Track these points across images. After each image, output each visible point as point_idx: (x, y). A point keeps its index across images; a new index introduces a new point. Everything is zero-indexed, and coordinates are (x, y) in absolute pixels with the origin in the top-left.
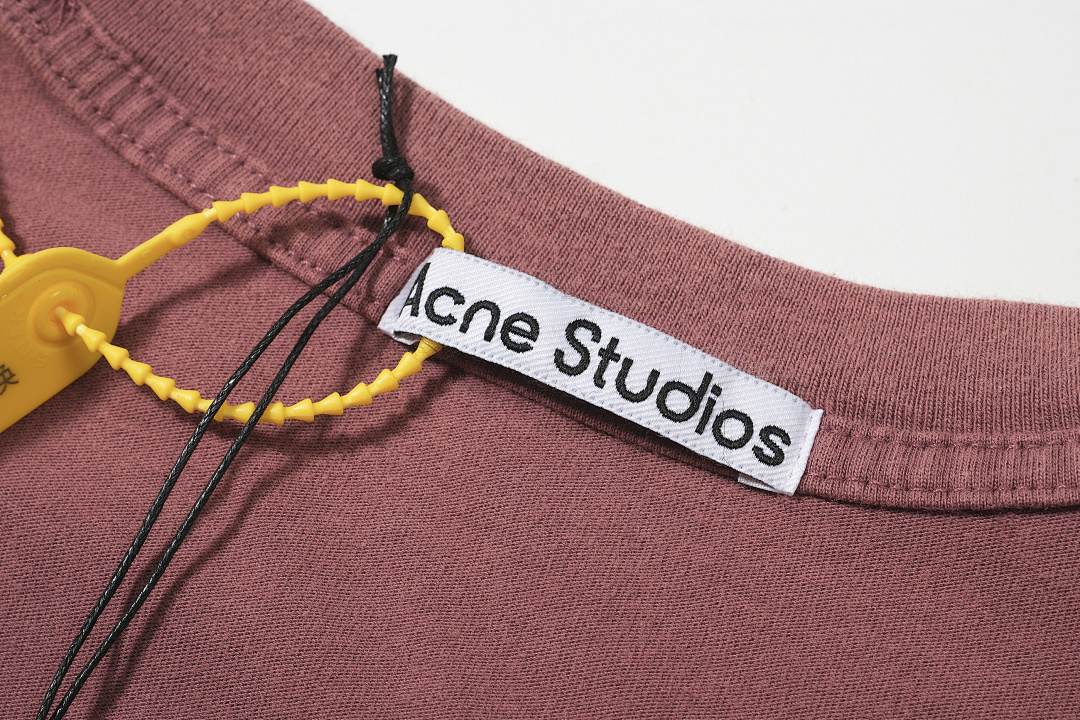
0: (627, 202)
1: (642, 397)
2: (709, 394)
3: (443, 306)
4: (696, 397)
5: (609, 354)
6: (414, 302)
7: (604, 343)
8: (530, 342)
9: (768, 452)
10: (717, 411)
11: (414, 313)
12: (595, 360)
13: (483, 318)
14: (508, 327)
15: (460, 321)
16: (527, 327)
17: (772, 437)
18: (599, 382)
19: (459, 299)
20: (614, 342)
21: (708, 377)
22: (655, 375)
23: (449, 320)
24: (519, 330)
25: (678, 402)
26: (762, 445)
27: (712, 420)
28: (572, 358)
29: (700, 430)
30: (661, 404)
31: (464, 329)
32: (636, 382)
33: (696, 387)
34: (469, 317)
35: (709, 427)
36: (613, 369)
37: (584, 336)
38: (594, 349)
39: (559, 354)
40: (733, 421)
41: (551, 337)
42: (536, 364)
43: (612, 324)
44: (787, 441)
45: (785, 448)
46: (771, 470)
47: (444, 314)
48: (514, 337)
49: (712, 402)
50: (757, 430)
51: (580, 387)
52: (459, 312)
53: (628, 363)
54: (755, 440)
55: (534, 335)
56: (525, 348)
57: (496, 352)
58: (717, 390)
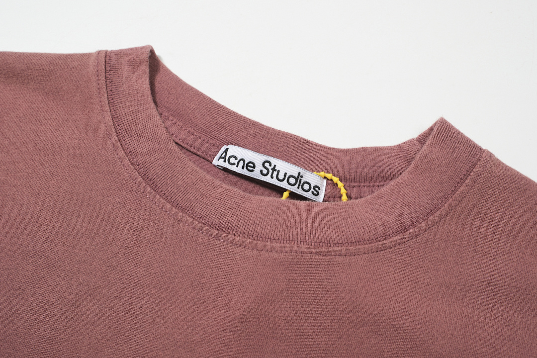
0: (273, 129)
1: (282, 181)
2: (300, 178)
3: (232, 160)
4: (296, 179)
5: (274, 169)
6: (225, 158)
7: (272, 166)
8: (253, 169)
9: (315, 192)
10: (302, 182)
11: (225, 161)
12: (271, 171)
13: (241, 163)
14: (247, 165)
15: (236, 164)
16: (252, 165)
17: (316, 189)
18: (272, 178)
19: (236, 159)
20: (275, 166)
21: (299, 173)
22: (286, 174)
23: (234, 164)
24: (250, 166)
25: (292, 181)
26: (314, 191)
27: (301, 184)
28: (265, 172)
29: (298, 188)
30: (288, 181)
31: (237, 166)
32: (281, 177)
33: (296, 176)
34: (238, 163)
35: (300, 186)
36: (275, 173)
37: (267, 165)
38: (270, 168)
39: (261, 171)
40: (306, 184)
41: (259, 167)
42: (256, 174)
43: (274, 161)
44: (319, 189)
45: (319, 191)
46: (316, 197)
47: (233, 162)
49: (301, 180)
50: (312, 187)
51: (267, 179)
52: (236, 162)
53: (279, 171)
54: (312, 190)
55: (254, 167)
56: (252, 171)
57: (245, 172)
58: (302, 177)
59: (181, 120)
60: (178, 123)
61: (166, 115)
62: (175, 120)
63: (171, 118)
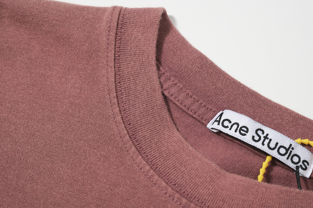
1: (274, 149)
2: (291, 149)
3: (226, 123)
4: (287, 150)
5: (266, 138)
6: (219, 122)
7: (265, 135)
8: (246, 133)
9: (304, 167)
10: (292, 154)
11: (219, 124)
12: (262, 139)
13: (235, 127)
14: (241, 129)
15: (230, 127)
16: (246, 130)
17: (305, 163)
18: (263, 144)
19: (230, 122)
20: (267, 135)
21: (291, 145)
22: (277, 144)
23: (227, 127)
24: (244, 130)
25: (283, 151)
26: (302, 165)
27: (291, 156)
28: (257, 138)
29: (288, 159)
30: (278, 151)
31: (230, 129)
32: (272, 145)
33: (287, 147)
34: (232, 126)
35: (290, 158)
36: (267, 141)
37: (260, 133)
38: (262, 136)
39: (253, 137)
40: (296, 157)
41: (252, 132)
42: (247, 139)
43: (267, 130)
44: (308, 165)
46: (304, 171)
47: (226, 126)
48: (242, 132)
49: (291, 152)
50: (301, 160)
51: (258, 145)
52: (230, 125)
53: (271, 140)
54: (301, 163)
55: (247, 132)
56: (245, 135)
57: (237, 135)
58: (293, 149)
59: (182, 81)
60: (179, 84)
61: (168, 75)
62: (176, 81)
63: (172, 79)
